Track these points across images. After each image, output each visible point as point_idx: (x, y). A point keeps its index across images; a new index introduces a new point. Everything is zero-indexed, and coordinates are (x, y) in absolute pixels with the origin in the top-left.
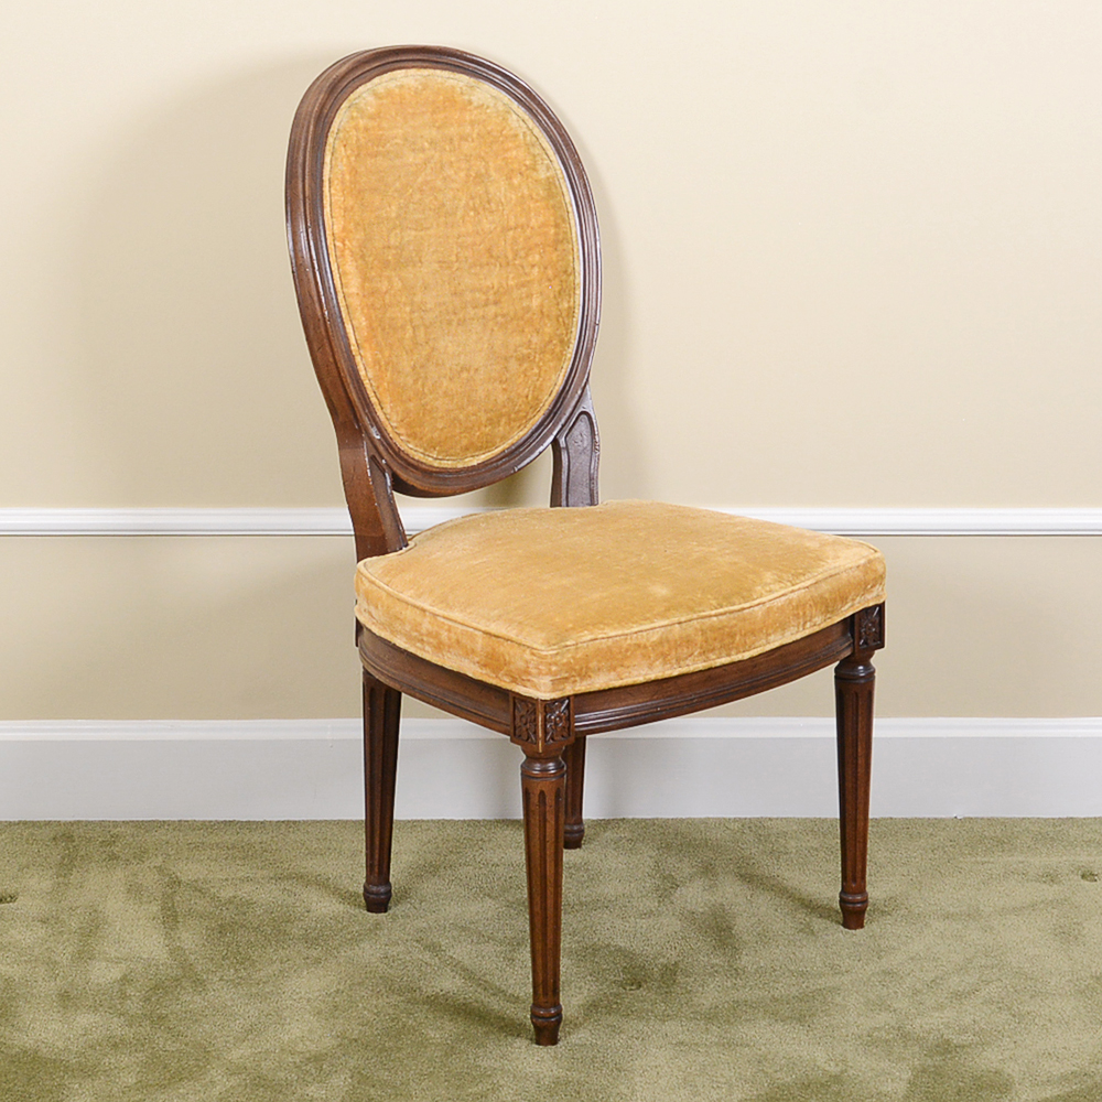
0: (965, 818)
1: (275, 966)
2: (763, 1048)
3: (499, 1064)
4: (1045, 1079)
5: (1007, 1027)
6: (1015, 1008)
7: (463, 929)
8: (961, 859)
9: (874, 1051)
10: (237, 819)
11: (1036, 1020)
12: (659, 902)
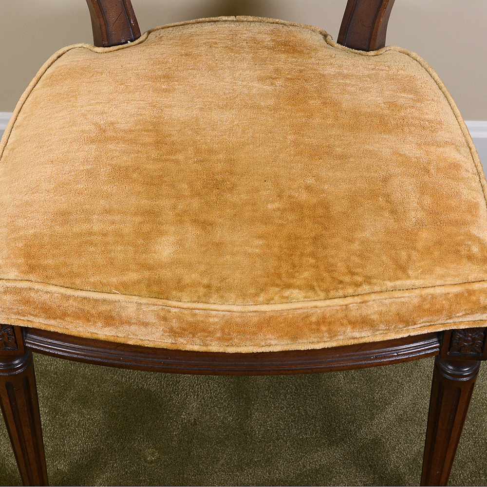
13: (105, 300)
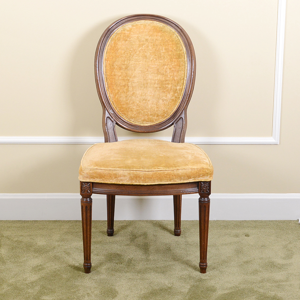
0: (217, 220)
1: (25, 258)
2: (152, 280)
3: (80, 284)
4: (226, 288)
5: (218, 275)
6: (221, 270)
7: (77, 249)
8: (214, 231)
9: (181, 281)
10: (22, 220)
11: (226, 273)
12: (131, 242)
13: (115, 170)
